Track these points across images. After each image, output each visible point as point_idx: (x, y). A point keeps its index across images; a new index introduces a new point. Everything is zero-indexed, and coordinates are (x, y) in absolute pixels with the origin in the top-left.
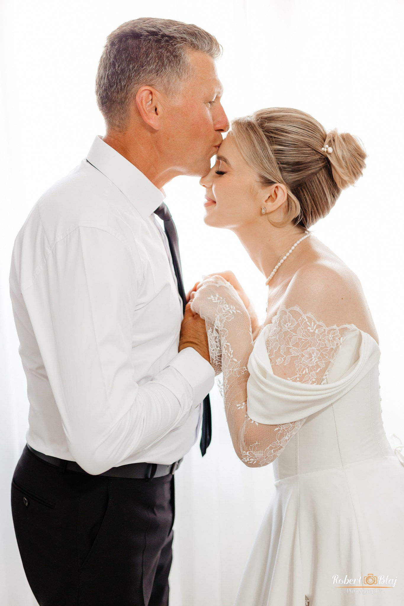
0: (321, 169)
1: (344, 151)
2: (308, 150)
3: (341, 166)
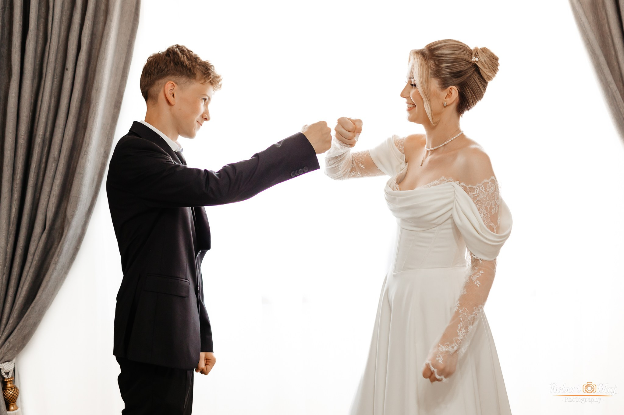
0: (474, 72)
1: (485, 58)
2: (464, 63)
3: (485, 67)
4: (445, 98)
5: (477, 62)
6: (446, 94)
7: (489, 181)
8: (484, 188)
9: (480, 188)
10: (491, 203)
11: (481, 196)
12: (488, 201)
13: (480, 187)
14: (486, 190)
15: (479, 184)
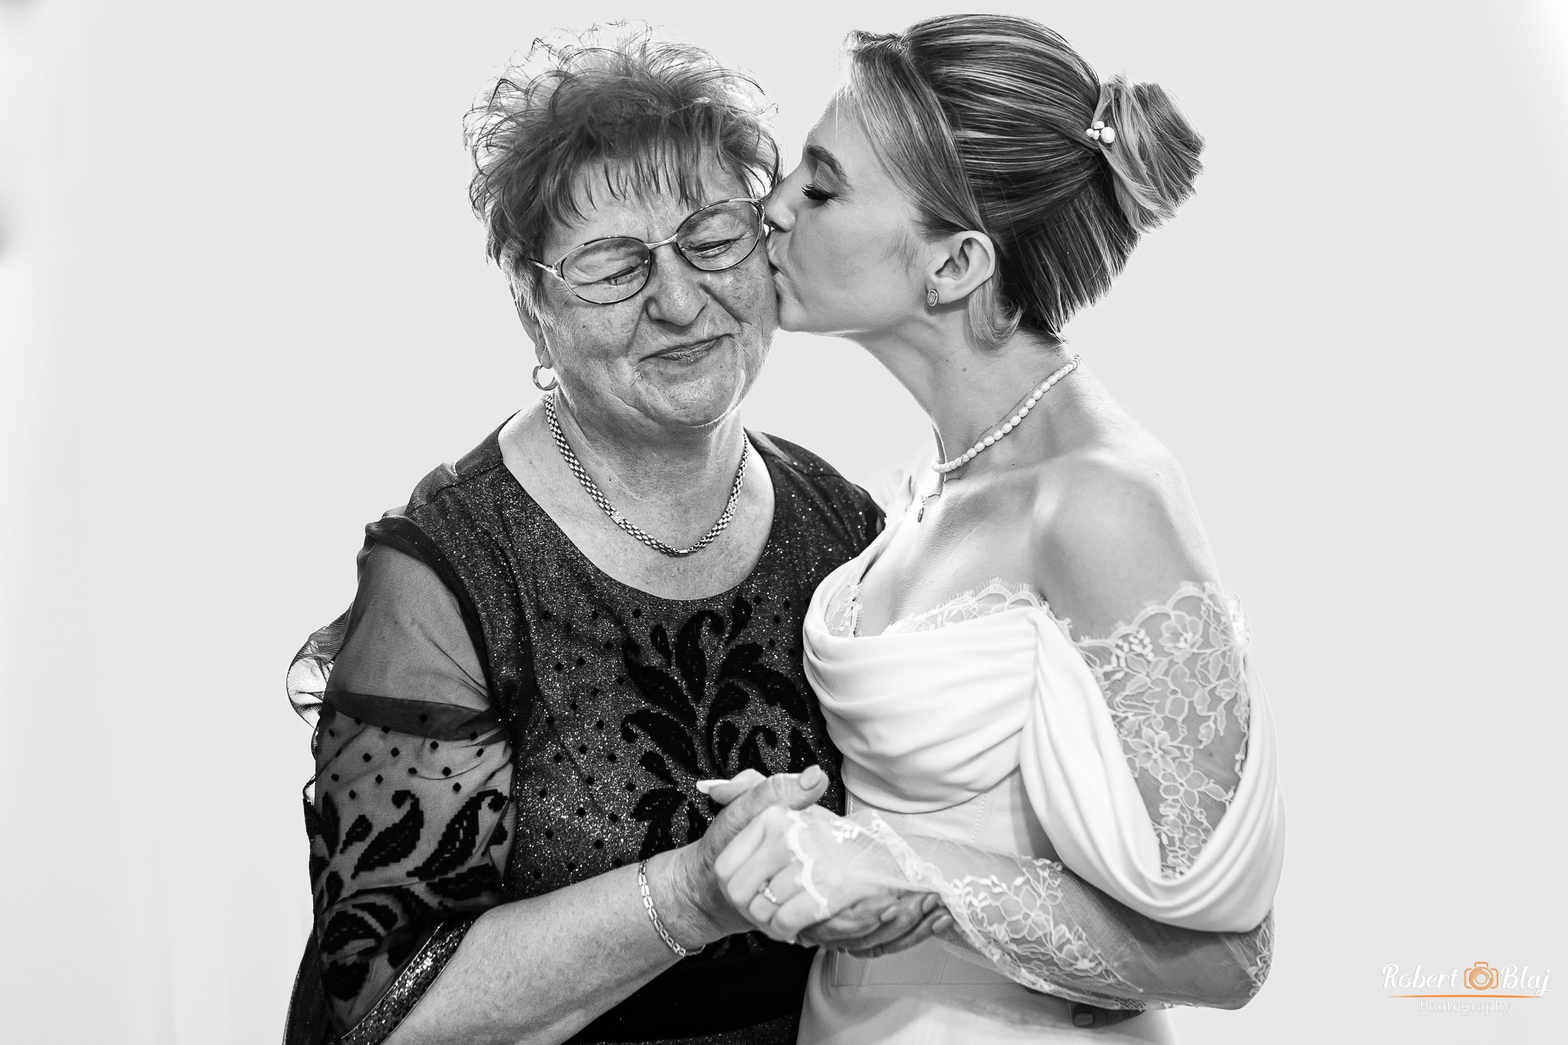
0: (1084, 187)
1: (1143, 134)
2: (1049, 140)
3: (1137, 175)
4: (938, 272)
5: (1109, 146)
6: (946, 257)
7: (1167, 608)
8: (1147, 641)
9: (1130, 643)
10: (1191, 703)
11: (1141, 677)
12: (1174, 692)
13: (1131, 639)
14: (1158, 650)
15: (1123, 629)
